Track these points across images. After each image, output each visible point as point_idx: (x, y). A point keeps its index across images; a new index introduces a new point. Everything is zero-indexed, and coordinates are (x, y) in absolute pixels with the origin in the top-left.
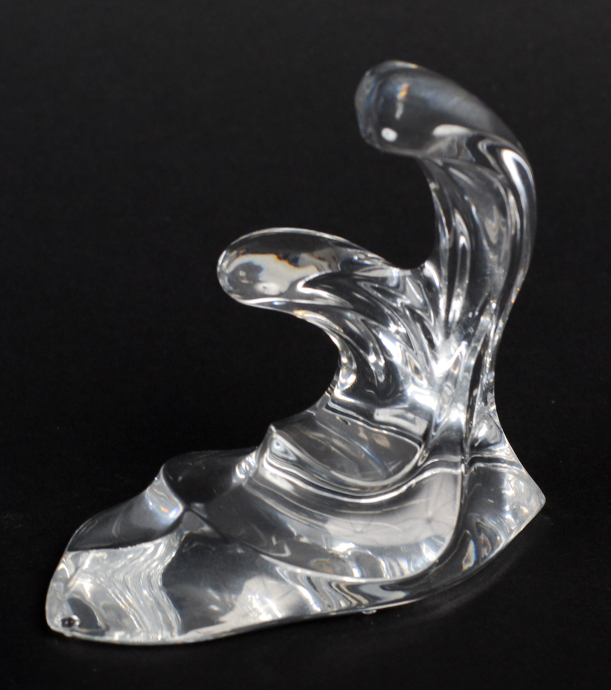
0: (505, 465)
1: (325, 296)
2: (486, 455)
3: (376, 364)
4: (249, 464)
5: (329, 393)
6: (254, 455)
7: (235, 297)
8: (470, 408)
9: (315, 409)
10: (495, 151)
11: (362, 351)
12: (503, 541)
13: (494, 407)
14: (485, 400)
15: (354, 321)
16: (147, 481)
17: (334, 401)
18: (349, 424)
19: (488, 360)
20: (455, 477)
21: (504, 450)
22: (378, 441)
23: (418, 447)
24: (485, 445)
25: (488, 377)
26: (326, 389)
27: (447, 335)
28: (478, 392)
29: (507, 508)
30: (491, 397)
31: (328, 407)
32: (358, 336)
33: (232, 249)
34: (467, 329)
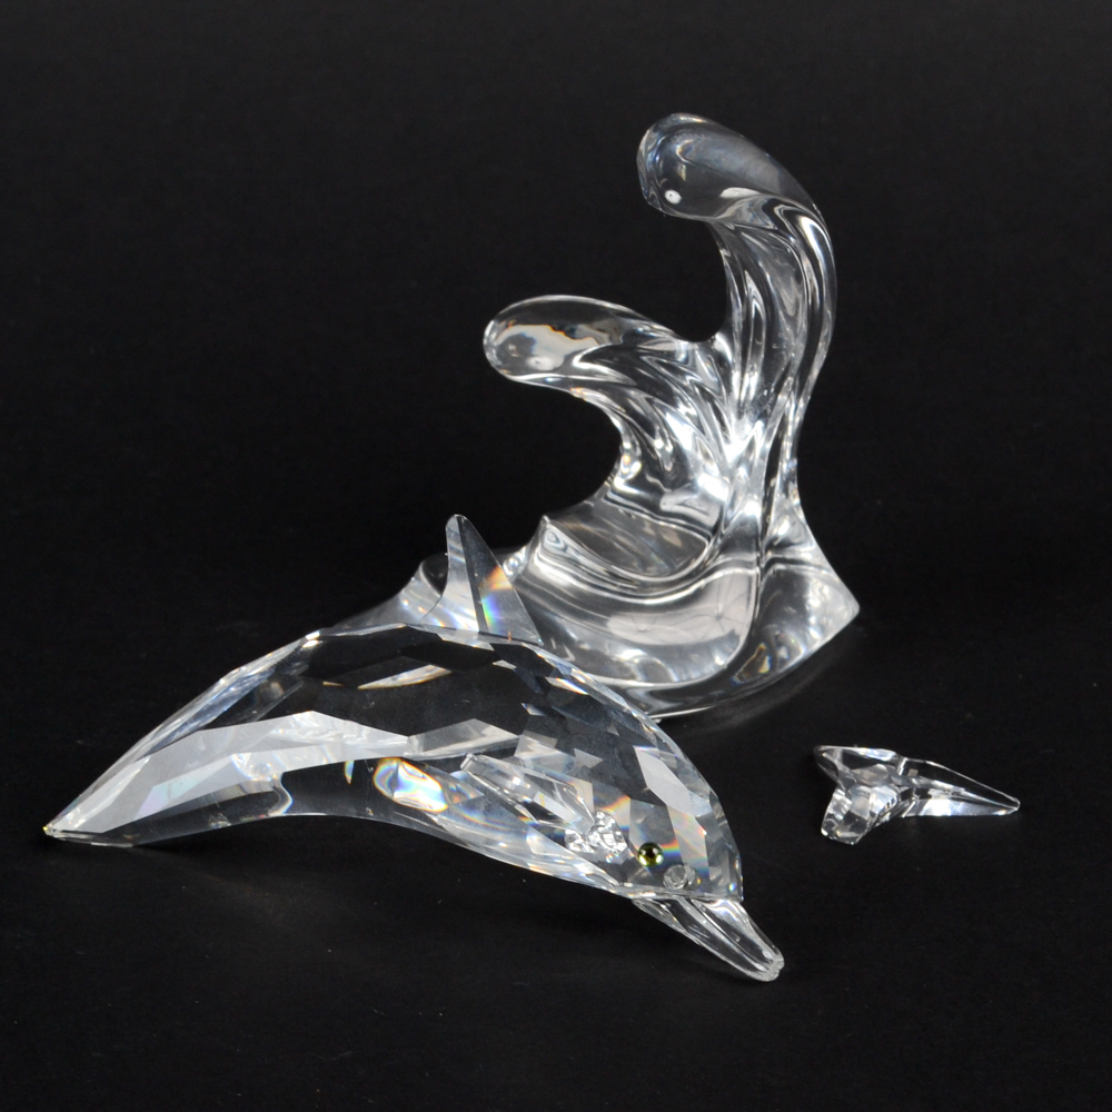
0: (811, 568)
1: (605, 372)
2: (788, 556)
3: (663, 450)
4: (518, 560)
5: (610, 483)
6: (524, 549)
7: (504, 372)
8: (767, 501)
9: (593, 501)
10: (792, 216)
11: (647, 435)
12: (803, 652)
13: (797, 501)
14: (785, 491)
15: (638, 398)
16: (402, 581)
17: (614, 491)
18: (634, 517)
19: (787, 445)
20: (750, 579)
21: (809, 551)
22: (666, 538)
23: (707, 542)
24: (785, 544)
25: (787, 464)
26: (605, 479)
27: (740, 415)
28: (777, 482)
29: (812, 620)
30: (793, 488)
31: (607, 498)
32: (643, 417)
33: (500, 319)
34: (762, 408)
